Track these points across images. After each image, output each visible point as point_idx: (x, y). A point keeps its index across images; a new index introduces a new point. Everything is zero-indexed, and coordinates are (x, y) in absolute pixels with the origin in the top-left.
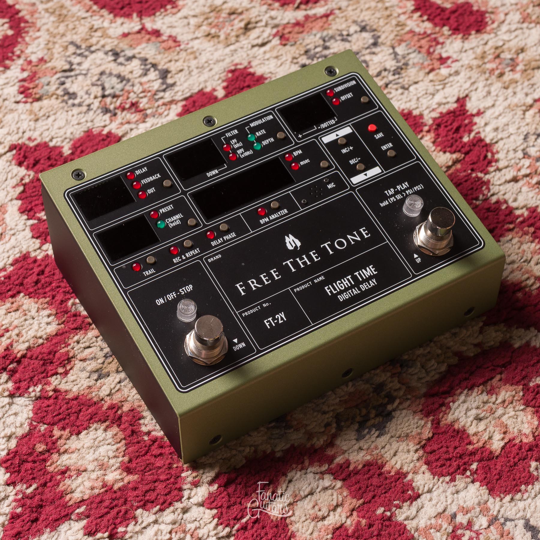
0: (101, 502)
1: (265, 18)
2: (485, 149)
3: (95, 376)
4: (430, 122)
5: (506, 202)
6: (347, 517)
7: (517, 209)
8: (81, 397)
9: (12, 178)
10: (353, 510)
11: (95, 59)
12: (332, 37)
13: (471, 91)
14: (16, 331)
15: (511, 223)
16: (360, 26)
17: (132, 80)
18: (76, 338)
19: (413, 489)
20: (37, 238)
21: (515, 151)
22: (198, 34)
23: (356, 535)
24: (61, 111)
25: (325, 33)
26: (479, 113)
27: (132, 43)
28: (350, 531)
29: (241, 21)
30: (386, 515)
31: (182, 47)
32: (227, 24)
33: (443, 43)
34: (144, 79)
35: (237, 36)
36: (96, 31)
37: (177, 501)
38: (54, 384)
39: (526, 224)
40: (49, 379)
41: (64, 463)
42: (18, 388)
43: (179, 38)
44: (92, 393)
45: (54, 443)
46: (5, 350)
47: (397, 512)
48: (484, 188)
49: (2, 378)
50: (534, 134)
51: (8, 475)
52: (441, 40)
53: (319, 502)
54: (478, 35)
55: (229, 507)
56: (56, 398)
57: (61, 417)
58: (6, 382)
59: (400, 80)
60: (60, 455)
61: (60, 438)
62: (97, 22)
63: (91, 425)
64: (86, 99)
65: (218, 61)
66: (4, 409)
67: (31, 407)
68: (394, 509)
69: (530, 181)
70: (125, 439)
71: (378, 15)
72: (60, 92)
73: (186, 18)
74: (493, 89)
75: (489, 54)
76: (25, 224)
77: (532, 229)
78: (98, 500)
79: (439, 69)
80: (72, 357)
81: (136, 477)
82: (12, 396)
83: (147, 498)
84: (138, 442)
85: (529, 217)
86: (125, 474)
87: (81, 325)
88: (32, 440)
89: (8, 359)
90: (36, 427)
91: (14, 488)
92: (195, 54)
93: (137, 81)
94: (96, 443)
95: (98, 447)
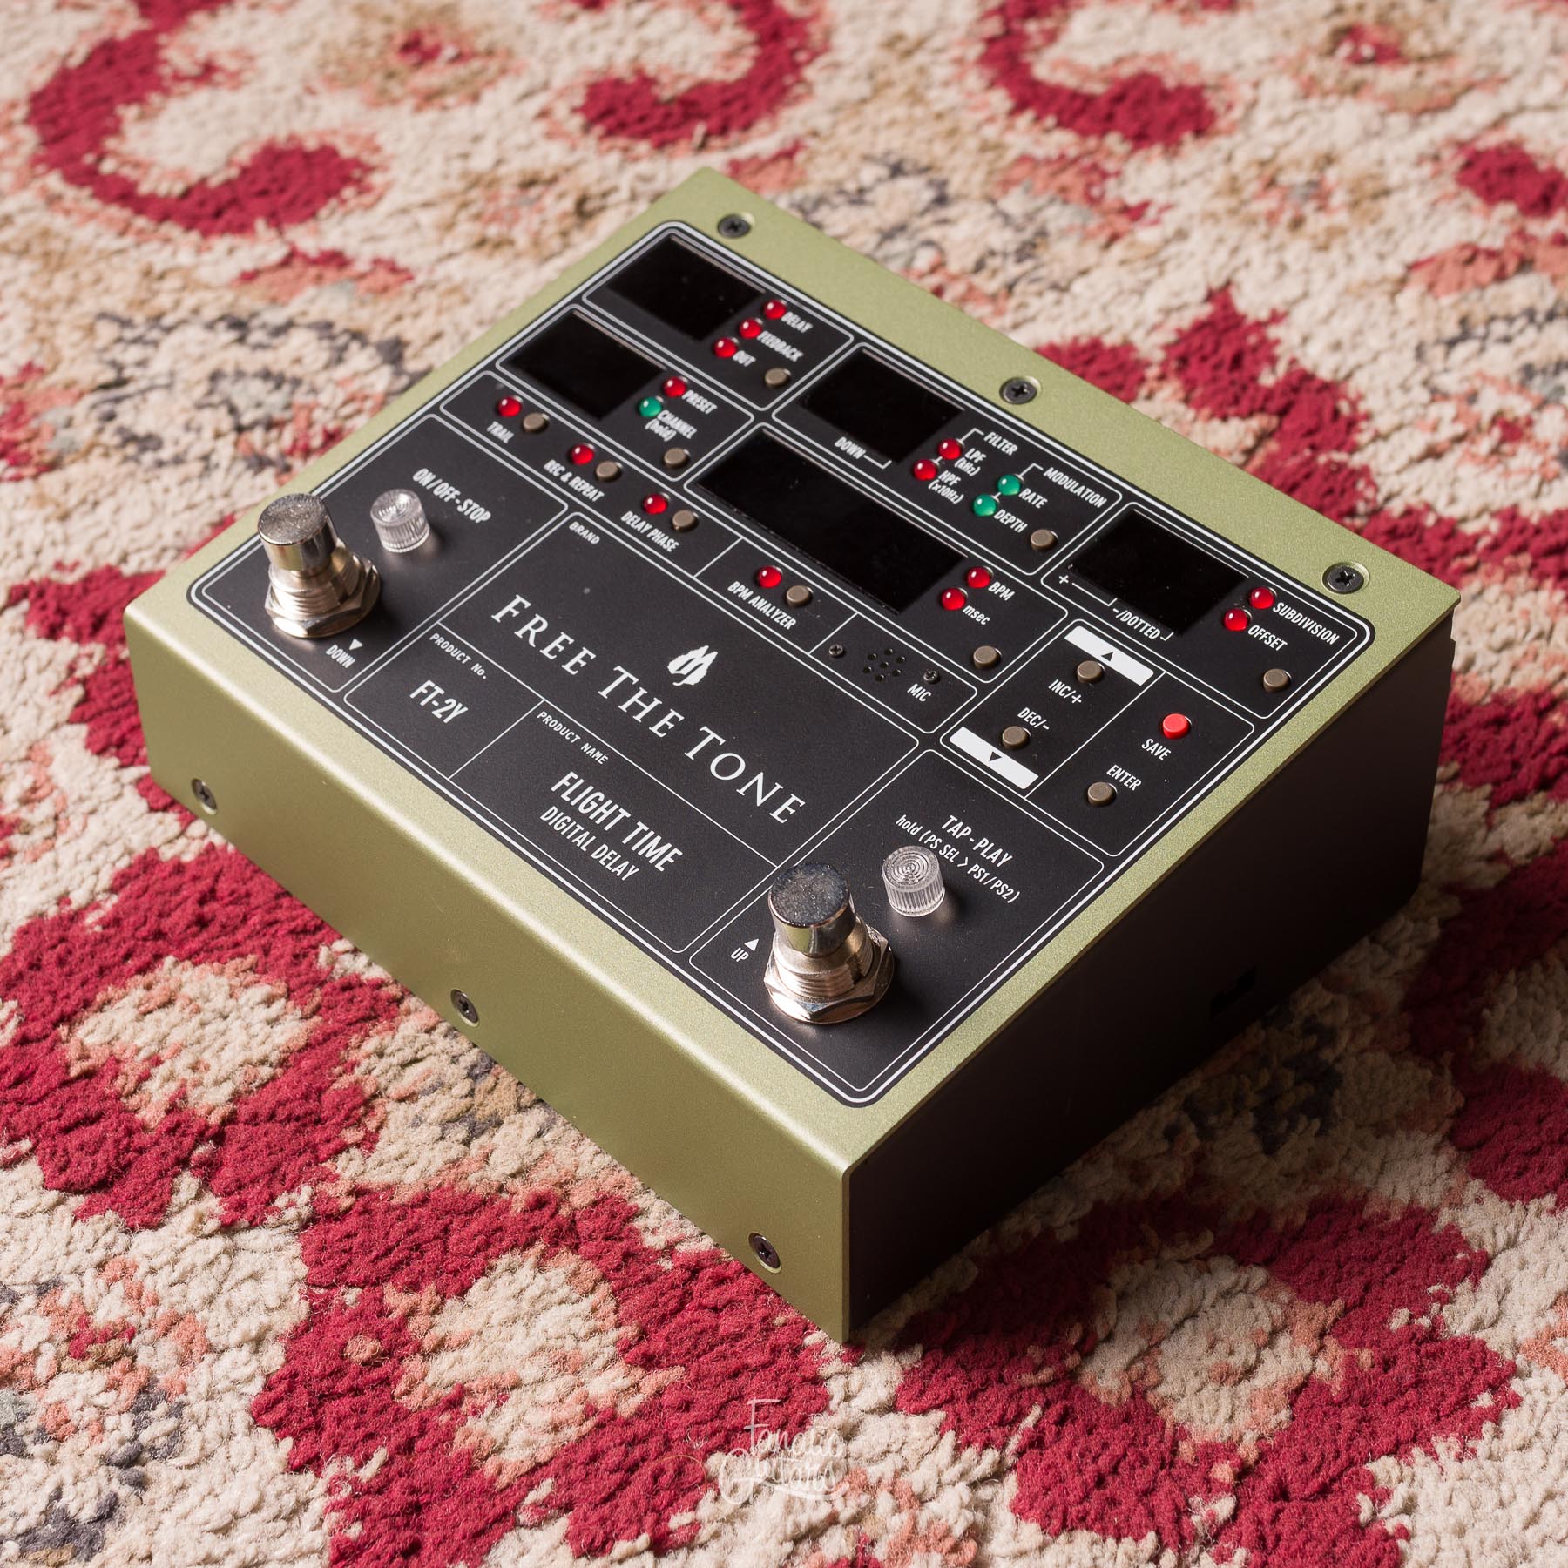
0: (594, 1458)
1: (625, 181)
2: (1326, 394)
3: (461, 1132)
4: (1159, 355)
5: (1429, 508)
6: (1314, 1356)
7: (1464, 520)
8: (434, 1194)
9: (40, 671)
10: (1322, 1334)
11: (182, 345)
12: (820, 201)
13: (1236, 270)
14: (186, 1059)
15: (1465, 552)
16: (886, 165)
17: (307, 380)
18: (370, 1045)
19: (1465, 1245)
20: (165, 809)
21: (1405, 388)
22: (450, 244)
23: (1356, 1395)
24: (129, 483)
25: (798, 194)
26: (1276, 318)
27: (274, 291)
28: (1336, 1389)
29: (561, 196)
30: (1420, 1327)
31: (420, 279)
32: (524, 211)
33: (1118, 174)
34: (341, 372)
35: (564, 234)
36: (162, 277)
37: (819, 1411)
38: (347, 1175)
39: (1504, 549)
40: (328, 1164)
41: (447, 1378)
42: (241, 1206)
43: (402, 262)
44: (465, 1175)
45: (400, 1327)
46: (168, 1112)
47: (1445, 1313)
48: (1361, 485)
49: (184, 1187)
50: (1438, 342)
51: (288, 1443)
52: (1110, 166)
53: (1221, 1331)
54: (1202, 141)
55: (972, 1396)
56: (366, 1211)
57: (393, 1257)
58: (198, 1197)
59: (1042, 272)
60: (426, 1356)
61: (412, 1312)
62: (158, 256)
63: (493, 1262)
64: (190, 445)
66: (217, 1270)
67: (295, 1249)
68: (1435, 1307)
69: (1474, 449)
70: (605, 1277)
71: (922, 133)
72: (109, 437)
73: (404, 211)
74: (1289, 257)
75: (1249, 181)
76: (117, 780)
77: (1525, 559)
78: (585, 1452)
79: (1131, 232)
80: (374, 1096)
81: (676, 1373)
82: (228, 1228)
83: (728, 1422)
84: (648, 1280)
85: (1507, 533)
86: (639, 1372)
87: (372, 1008)
88: (329, 1334)
89: (184, 1135)
90: (327, 1301)
91: (318, 1475)
92: (460, 293)
93: (321, 379)
94: (525, 1305)
95: (533, 1315)
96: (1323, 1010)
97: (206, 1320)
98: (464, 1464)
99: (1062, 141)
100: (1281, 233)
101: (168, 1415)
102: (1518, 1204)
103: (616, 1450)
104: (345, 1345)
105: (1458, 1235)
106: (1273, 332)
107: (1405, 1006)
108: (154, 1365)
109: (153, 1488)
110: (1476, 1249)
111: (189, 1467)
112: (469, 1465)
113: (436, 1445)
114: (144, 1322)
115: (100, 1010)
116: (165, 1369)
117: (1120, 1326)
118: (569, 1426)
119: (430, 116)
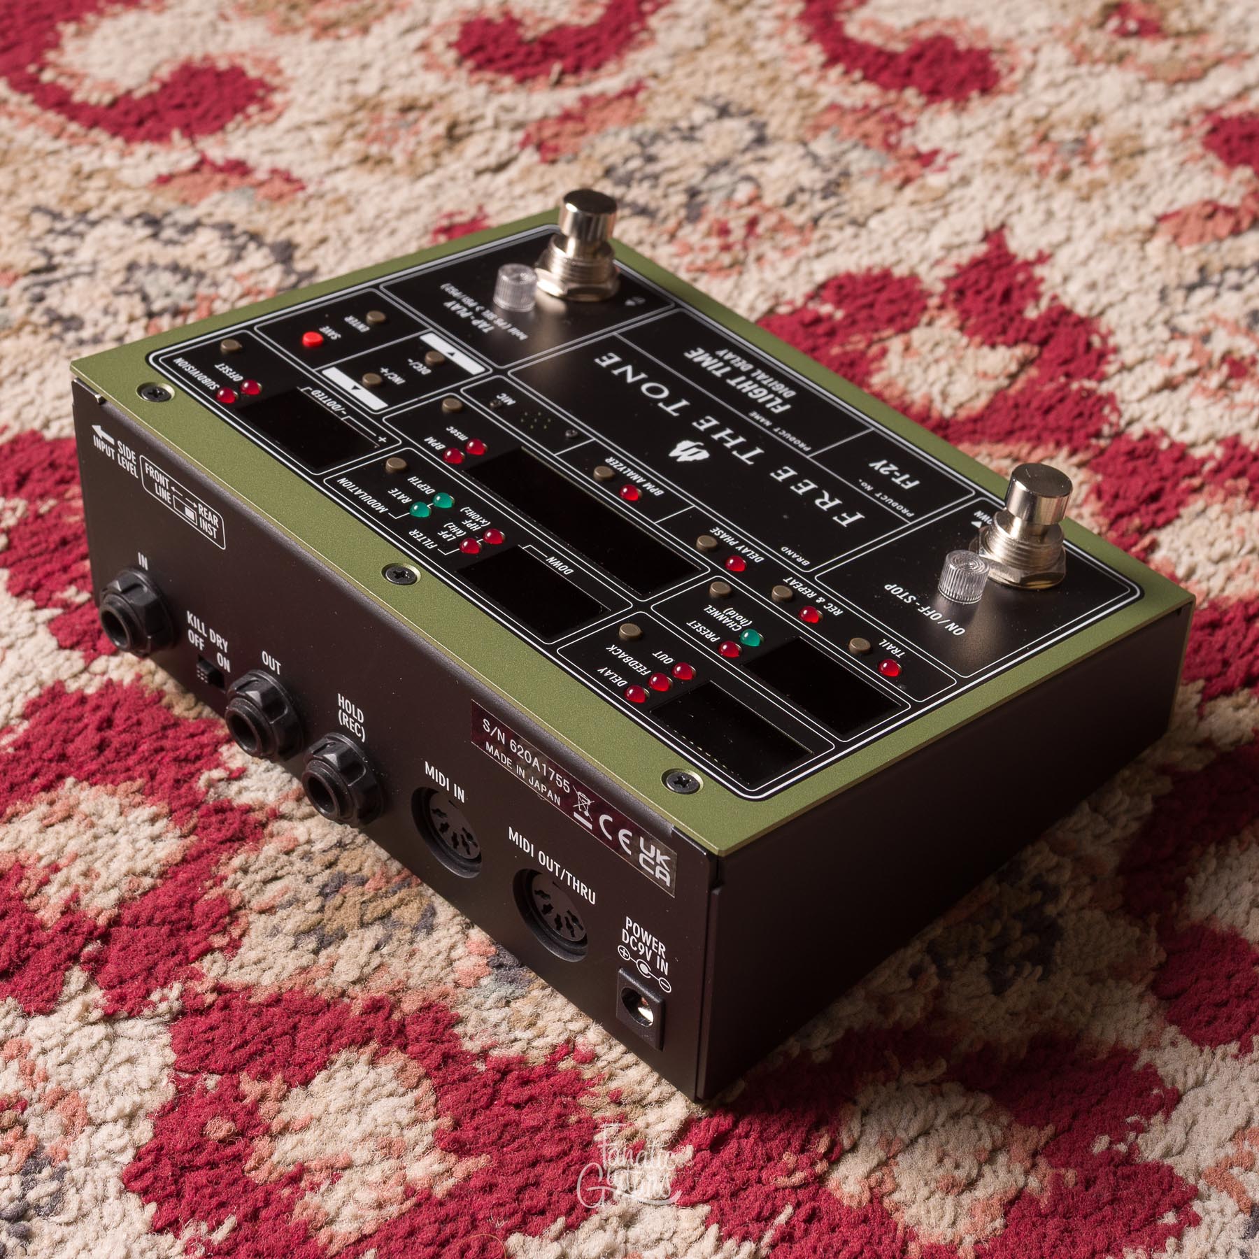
0: (412, 1233)
1: (490, 111)
2: (1081, 329)
3: (311, 942)
4: (940, 287)
5: (1164, 433)
6: (1027, 1173)
7: (1193, 445)
8: (286, 996)
10: (1034, 1155)
11: (104, 238)
12: (657, 136)
13: (1010, 215)
14: (80, 866)
15: (1192, 474)
16: (715, 106)
17: (210, 274)
18: (237, 861)
19: (1160, 1082)
20: (72, 647)
21: (1148, 326)
22: (338, 160)
23: (1060, 1208)
24: (53, 359)
25: (638, 129)
26: (1042, 258)
27: (185, 194)
28: (1044, 1203)
29: (435, 121)
30: (1118, 1152)
31: (311, 189)
32: (402, 132)
33: (913, 124)
34: (239, 268)
35: (436, 155)
36: (90, 176)
38: (212, 974)
39: (1227, 473)
40: (196, 965)
41: (290, 1157)
42: (122, 999)
43: (297, 173)
44: (313, 981)
45: (252, 1112)
46: (63, 913)
47: (1140, 1141)
48: (1107, 410)
49: (73, 979)
50: (1179, 287)
51: (152, 1207)
52: (907, 117)
53: (949, 1147)
54: (987, 99)
55: (734, 1195)
56: (227, 1006)
57: (250, 1048)
58: (85, 989)
59: (844, 209)
60: (273, 1138)
61: (263, 1097)
62: (87, 158)
63: (334, 1057)
64: (107, 327)
65: (404, 213)
66: (99, 1054)
67: (166, 1038)
68: (1132, 1135)
69: (1205, 383)
70: (427, 1075)
71: (747, 80)
72: (38, 317)
73: (300, 128)
74: (1056, 205)
75: (1025, 136)
76: (32, 619)
77: (1243, 483)
78: (405, 1227)
79: (922, 176)
80: (239, 908)
81: (483, 1160)
82: (109, 1018)
83: (526, 1204)
84: (464, 1079)
85: (1229, 459)
86: (452, 1158)
87: (241, 831)
88: (192, 1114)
89: (76, 934)
90: (191, 1085)
91: (177, 1236)
92: (346, 204)
93: (221, 274)
94: (359, 1096)
95: (366, 1105)
96: (1049, 870)
97: (87, 1097)
98: (301, 1232)
99: (866, 93)
100: (1050, 183)
101: (52, 1178)
102: (1207, 1049)
103: (430, 1227)
104: (205, 1124)
105: (1155, 1073)
106: (1039, 271)
107: (1120, 870)
108: (42, 1134)
109: (36, 1240)
110: (1169, 1087)
111: (68, 1224)
112: (306, 1233)
113: (278, 1215)
114: (35, 1096)
115: (9, 821)
116: (51, 1138)
117: (864, 1138)
118: (392, 1204)
119: (326, 44)
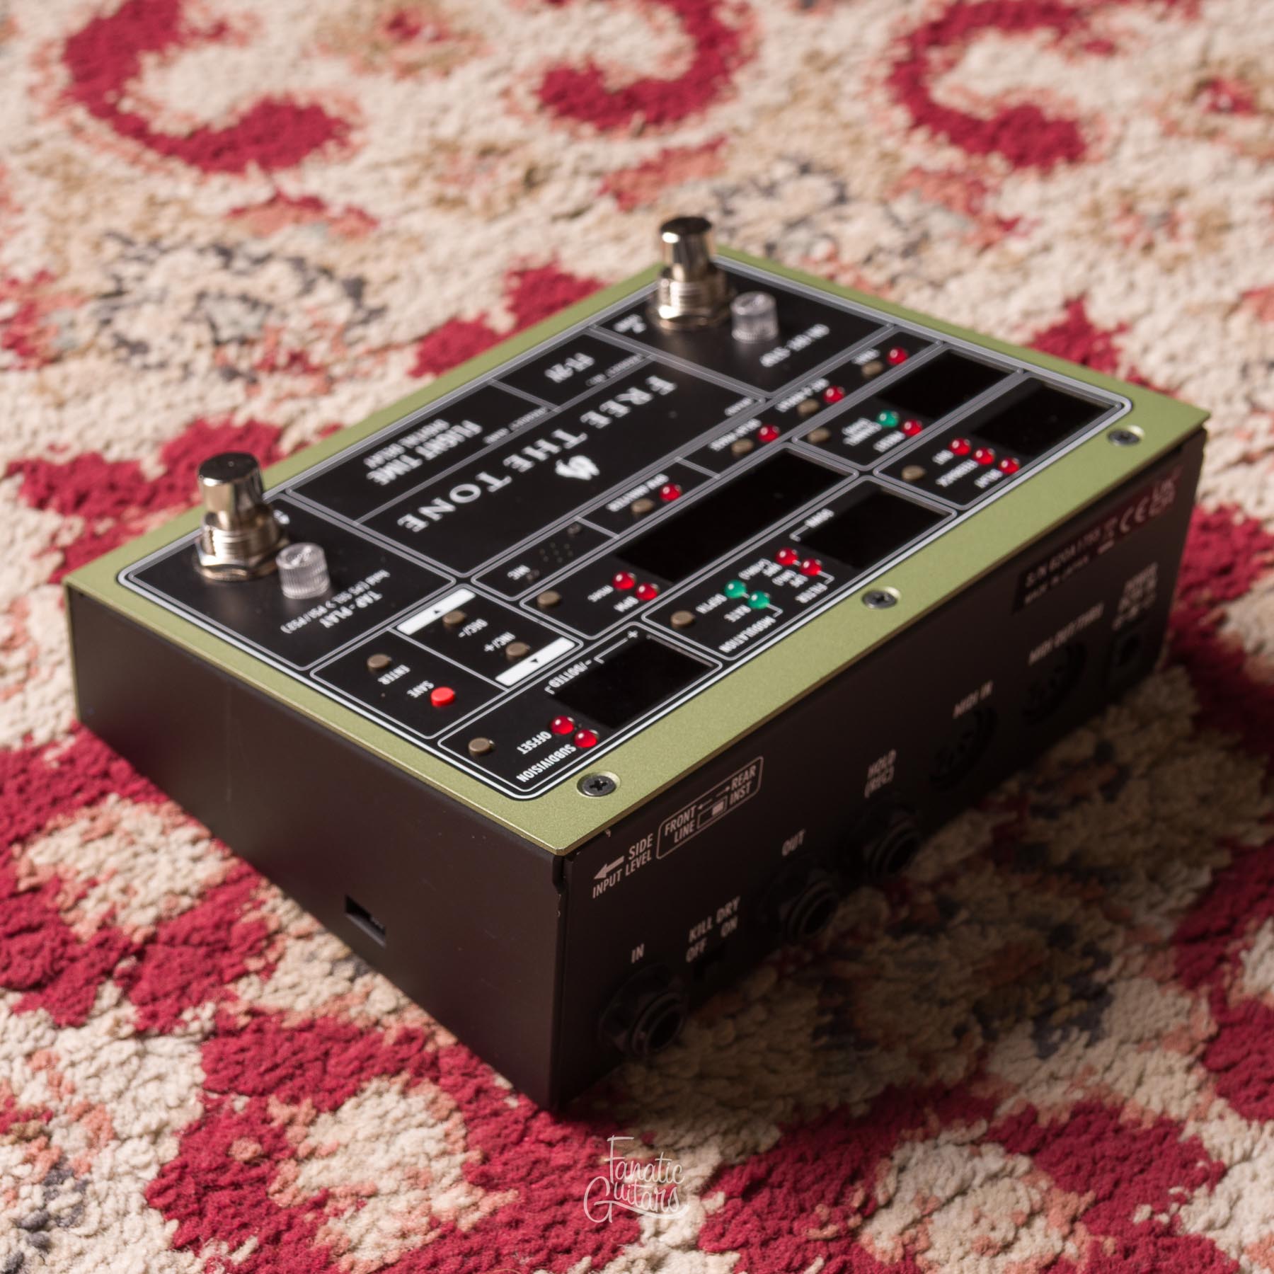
0: (435, 1264)
3: (346, 970)
5: (1238, 508)
6: (1065, 1238)
7: (1267, 521)
8: (320, 1022)
9: (28, 536)
10: (1074, 1220)
11: (175, 266)
12: (736, 191)
13: (1091, 284)
14: (118, 882)
15: (1264, 550)
16: (797, 164)
17: (279, 306)
19: (1206, 1155)
21: (1228, 399)
22: (413, 199)
24: (118, 382)
26: (1122, 328)
27: (258, 226)
28: (1081, 1269)
29: (513, 166)
30: (1159, 1223)
31: (385, 227)
32: (479, 176)
33: (996, 191)
34: (309, 302)
35: (512, 199)
36: (165, 204)
37: (630, 1242)
38: (247, 997)
40: (230, 987)
41: (315, 1183)
42: (153, 1016)
43: (373, 210)
44: (347, 1009)
45: (279, 1135)
46: (99, 928)
47: (1183, 1212)
49: (106, 994)
50: (1261, 362)
51: (173, 1225)
52: (990, 182)
53: (986, 1209)
54: (1073, 167)
55: (765, 1244)
56: (259, 1030)
57: (280, 1072)
58: (118, 1004)
59: (923, 270)
60: (299, 1162)
61: (291, 1121)
62: (162, 186)
63: (365, 1085)
64: (174, 353)
65: (478, 254)
66: (128, 1069)
67: (196, 1057)
68: (1174, 1206)
70: (458, 1108)
71: (831, 139)
72: (105, 340)
73: (377, 167)
74: (1138, 277)
75: (1110, 206)
78: (427, 1258)
79: (1002, 241)
80: (276, 933)
81: (510, 1196)
82: (140, 1034)
83: (552, 1242)
84: (496, 1114)
86: (479, 1192)
88: (218, 1134)
89: (111, 949)
90: (219, 1105)
91: (197, 1255)
92: (418, 242)
93: (291, 307)
94: (388, 1126)
95: (394, 1134)
96: (1101, 937)
97: (114, 1111)
98: (322, 1258)
99: (951, 157)
100: (1133, 254)
101: (74, 1190)
102: (1255, 1124)
103: (453, 1260)
104: (230, 1145)
105: (1200, 1146)
106: (1118, 341)
108: (67, 1145)
109: (55, 1251)
110: (1215, 1160)
111: (88, 1236)
112: (327, 1259)
113: (300, 1239)
114: (62, 1107)
115: (50, 834)
116: (75, 1150)
117: (899, 1195)
118: (416, 1234)
119: (407, 85)
